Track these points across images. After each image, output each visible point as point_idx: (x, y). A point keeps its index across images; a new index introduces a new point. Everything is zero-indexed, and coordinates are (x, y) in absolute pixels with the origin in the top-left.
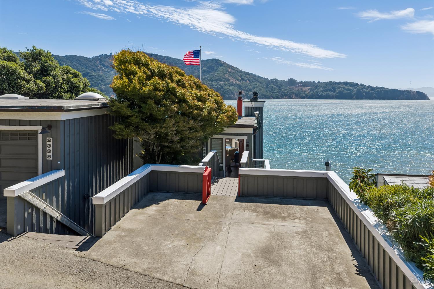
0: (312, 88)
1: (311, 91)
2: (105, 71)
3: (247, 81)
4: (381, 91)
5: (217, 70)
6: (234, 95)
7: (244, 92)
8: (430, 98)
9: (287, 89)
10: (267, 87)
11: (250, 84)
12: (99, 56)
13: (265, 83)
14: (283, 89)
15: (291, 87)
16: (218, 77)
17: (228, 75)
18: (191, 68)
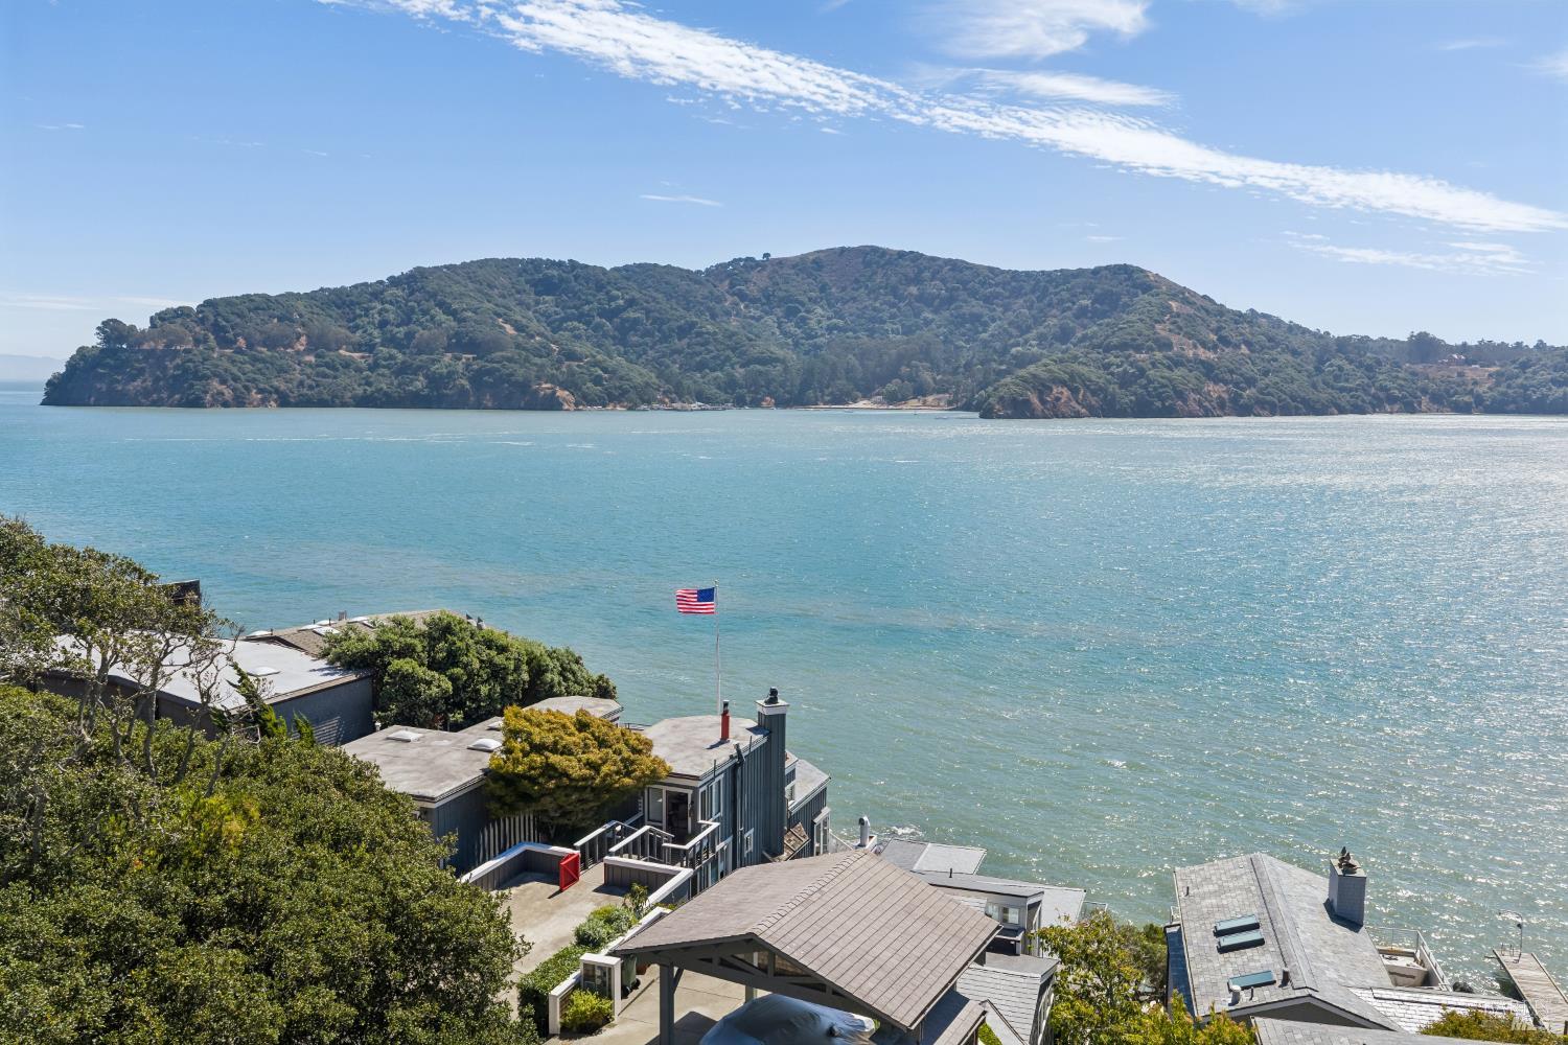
0: (1503, 370)
1: (1498, 384)
2: (745, 317)
3: (1240, 348)
5: (1129, 306)
6: (1185, 401)
7: (1225, 388)
9: (1397, 377)
10: (1319, 370)
11: (1250, 359)
12: (729, 264)
13: (1313, 354)
14: (1381, 377)
15: (1419, 368)
16: (1129, 334)
17: (1168, 326)
18: (1037, 298)
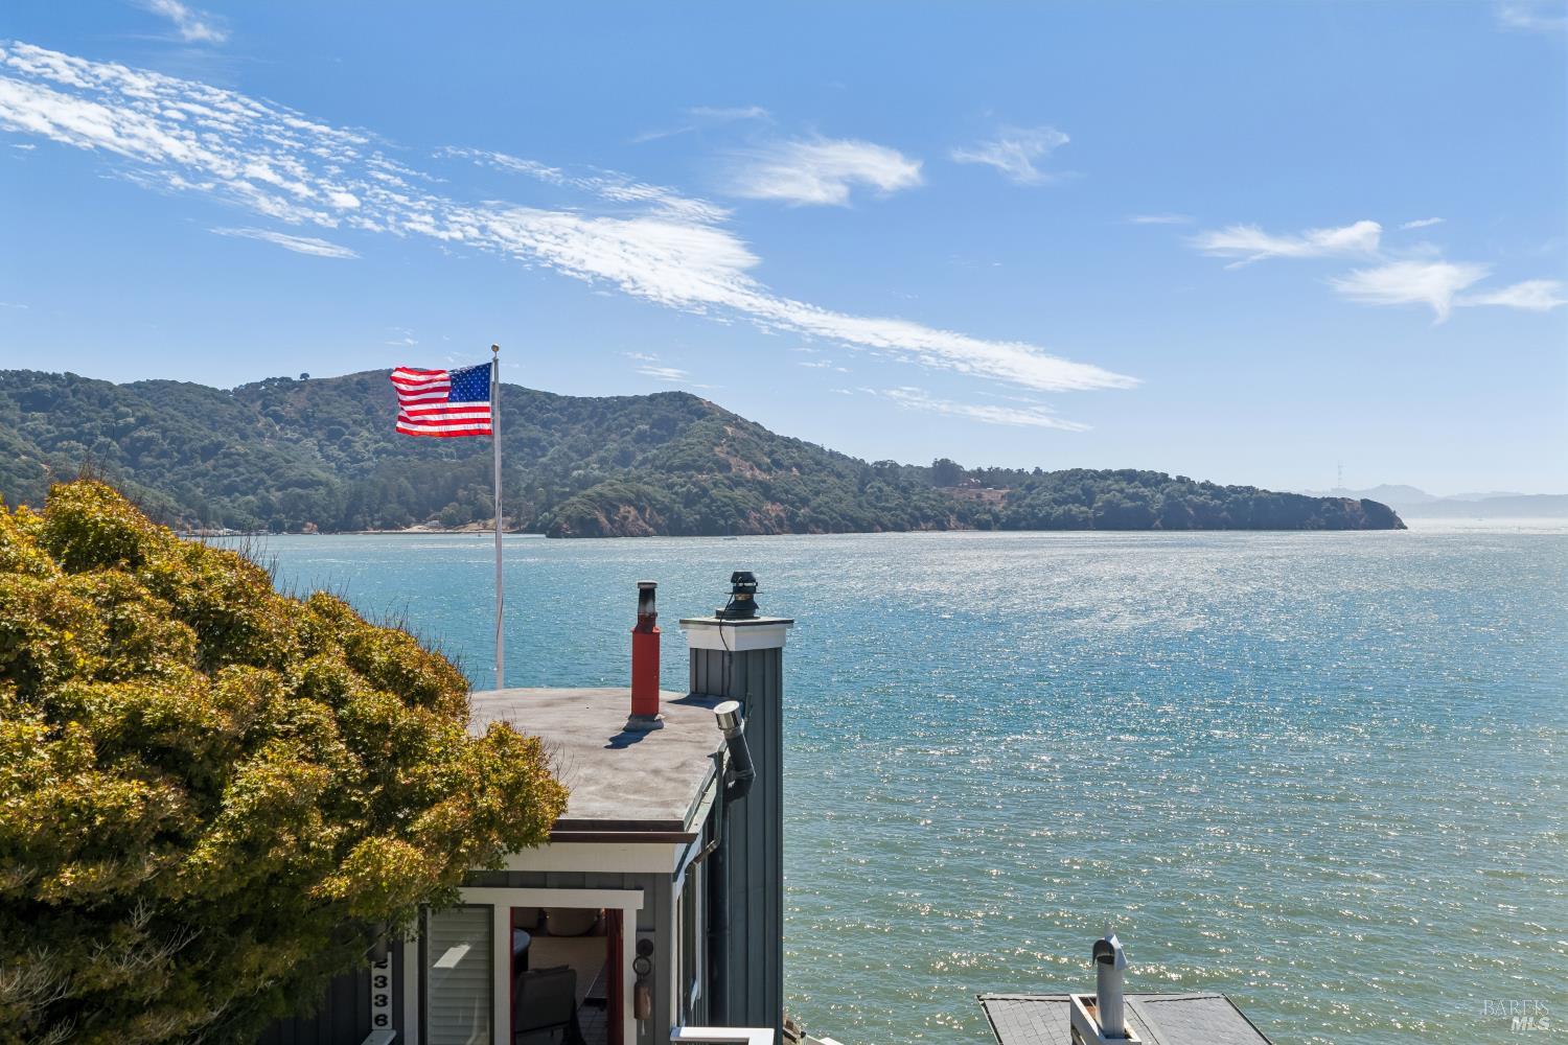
0: (1013, 491)
1: (1010, 504)
2: (281, 439)
3: (791, 471)
4: (1246, 501)
5: (685, 431)
6: (747, 519)
7: (782, 508)
8: (1405, 522)
9: (928, 498)
10: (862, 491)
11: (802, 480)
12: (262, 383)
13: (855, 477)
14: (915, 498)
15: (944, 490)
16: (691, 455)
17: (725, 448)
18: (596, 423)
